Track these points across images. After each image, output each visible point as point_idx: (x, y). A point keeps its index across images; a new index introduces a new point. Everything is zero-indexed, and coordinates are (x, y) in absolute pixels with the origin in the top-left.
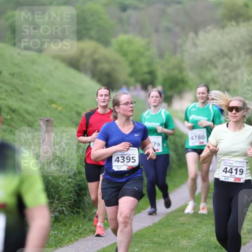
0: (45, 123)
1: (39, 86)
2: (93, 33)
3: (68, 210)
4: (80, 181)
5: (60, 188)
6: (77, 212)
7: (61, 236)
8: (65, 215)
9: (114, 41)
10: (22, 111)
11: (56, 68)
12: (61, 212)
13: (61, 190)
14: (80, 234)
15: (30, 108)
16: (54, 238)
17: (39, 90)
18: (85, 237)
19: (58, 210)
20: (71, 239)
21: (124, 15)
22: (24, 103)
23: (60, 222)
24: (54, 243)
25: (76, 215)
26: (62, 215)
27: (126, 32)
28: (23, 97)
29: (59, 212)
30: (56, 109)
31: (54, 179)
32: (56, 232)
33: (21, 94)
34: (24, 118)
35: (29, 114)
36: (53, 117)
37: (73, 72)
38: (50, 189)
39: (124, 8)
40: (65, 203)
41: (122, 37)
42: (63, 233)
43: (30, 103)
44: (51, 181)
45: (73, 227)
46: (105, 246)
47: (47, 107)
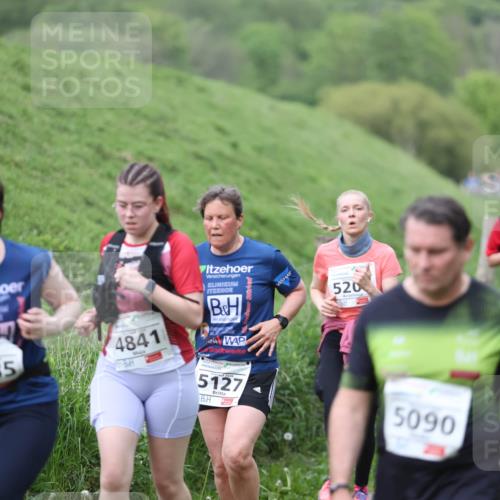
1: (312, 172)
2: (417, 67)
9: (459, 83)
10: (280, 223)
11: (346, 136)
17: (313, 180)
21: (478, 33)
27: (482, 66)
28: (281, 194)
33: (278, 187)
34: (284, 235)
37: (379, 145)
39: (477, 19)
41: (476, 76)
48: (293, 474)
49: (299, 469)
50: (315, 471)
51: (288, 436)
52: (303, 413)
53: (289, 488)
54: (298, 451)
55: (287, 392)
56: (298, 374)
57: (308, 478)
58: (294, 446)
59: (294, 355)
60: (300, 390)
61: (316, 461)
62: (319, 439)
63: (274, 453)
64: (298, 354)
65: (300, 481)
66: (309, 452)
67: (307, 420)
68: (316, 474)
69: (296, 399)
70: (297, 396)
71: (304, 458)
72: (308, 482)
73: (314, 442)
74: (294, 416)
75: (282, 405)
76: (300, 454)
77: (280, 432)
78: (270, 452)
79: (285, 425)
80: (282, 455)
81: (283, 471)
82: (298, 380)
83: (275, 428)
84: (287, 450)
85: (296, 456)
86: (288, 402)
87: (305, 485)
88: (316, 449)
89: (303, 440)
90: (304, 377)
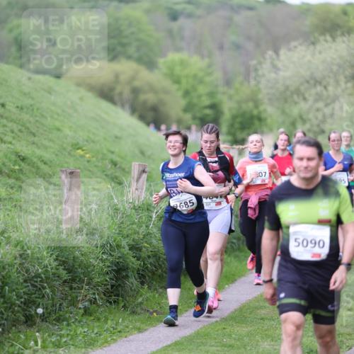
0: (69, 176)
1: (57, 124)
2: (132, 50)
3: (102, 299)
4: (119, 258)
5: (92, 268)
6: (115, 302)
7: (93, 335)
8: (98, 306)
9: (161, 61)
10: (35, 160)
11: (81, 99)
12: (94, 302)
13: (93, 271)
14: (120, 332)
15: (47, 156)
16: (83, 337)
17: (58, 130)
18: (126, 337)
19: (88, 298)
20: (107, 339)
21: (175, 26)
22: (39, 148)
23: (91, 315)
24: (83, 345)
25: (113, 306)
26: (94, 306)
27: (178, 50)
28: (36, 139)
29: (90, 301)
30: (82, 156)
31: (82, 255)
32: (86, 330)
33: (34, 135)
34: (38, 168)
35: (45, 163)
36: (79, 168)
37: (105, 104)
38: (76, 269)
39: (174, 16)
40: (98, 289)
41: (173, 57)
42: (95, 331)
43: (46, 148)
44: (78, 258)
45: (109, 322)
46: (154, 350)
47: (69, 154)
48: (42, 338)
49: (47, 334)
50: (58, 335)
51: (40, 311)
52: (50, 294)
53: (39, 346)
54: (47, 321)
55: (39, 279)
56: (47, 267)
57: (53, 340)
58: (44, 318)
59: (45, 253)
60: (47, 278)
61: (58, 328)
62: (61, 313)
63: (29, 323)
64: (48, 253)
65: (47, 342)
66: (54, 322)
67: (53, 299)
68: (59, 338)
69: (46, 285)
70: (46, 283)
71: (50, 326)
72: (53, 343)
73: (57, 315)
74: (44, 296)
75: (35, 289)
76: (47, 324)
77: (34, 308)
78: (27, 322)
79: (37, 303)
80: (35, 324)
81: (35, 335)
82: (47, 271)
83: (30, 305)
84: (38, 320)
85: (45, 325)
86: (39, 286)
87: (51, 345)
88: (58, 320)
89: (50, 313)
90: (52, 269)
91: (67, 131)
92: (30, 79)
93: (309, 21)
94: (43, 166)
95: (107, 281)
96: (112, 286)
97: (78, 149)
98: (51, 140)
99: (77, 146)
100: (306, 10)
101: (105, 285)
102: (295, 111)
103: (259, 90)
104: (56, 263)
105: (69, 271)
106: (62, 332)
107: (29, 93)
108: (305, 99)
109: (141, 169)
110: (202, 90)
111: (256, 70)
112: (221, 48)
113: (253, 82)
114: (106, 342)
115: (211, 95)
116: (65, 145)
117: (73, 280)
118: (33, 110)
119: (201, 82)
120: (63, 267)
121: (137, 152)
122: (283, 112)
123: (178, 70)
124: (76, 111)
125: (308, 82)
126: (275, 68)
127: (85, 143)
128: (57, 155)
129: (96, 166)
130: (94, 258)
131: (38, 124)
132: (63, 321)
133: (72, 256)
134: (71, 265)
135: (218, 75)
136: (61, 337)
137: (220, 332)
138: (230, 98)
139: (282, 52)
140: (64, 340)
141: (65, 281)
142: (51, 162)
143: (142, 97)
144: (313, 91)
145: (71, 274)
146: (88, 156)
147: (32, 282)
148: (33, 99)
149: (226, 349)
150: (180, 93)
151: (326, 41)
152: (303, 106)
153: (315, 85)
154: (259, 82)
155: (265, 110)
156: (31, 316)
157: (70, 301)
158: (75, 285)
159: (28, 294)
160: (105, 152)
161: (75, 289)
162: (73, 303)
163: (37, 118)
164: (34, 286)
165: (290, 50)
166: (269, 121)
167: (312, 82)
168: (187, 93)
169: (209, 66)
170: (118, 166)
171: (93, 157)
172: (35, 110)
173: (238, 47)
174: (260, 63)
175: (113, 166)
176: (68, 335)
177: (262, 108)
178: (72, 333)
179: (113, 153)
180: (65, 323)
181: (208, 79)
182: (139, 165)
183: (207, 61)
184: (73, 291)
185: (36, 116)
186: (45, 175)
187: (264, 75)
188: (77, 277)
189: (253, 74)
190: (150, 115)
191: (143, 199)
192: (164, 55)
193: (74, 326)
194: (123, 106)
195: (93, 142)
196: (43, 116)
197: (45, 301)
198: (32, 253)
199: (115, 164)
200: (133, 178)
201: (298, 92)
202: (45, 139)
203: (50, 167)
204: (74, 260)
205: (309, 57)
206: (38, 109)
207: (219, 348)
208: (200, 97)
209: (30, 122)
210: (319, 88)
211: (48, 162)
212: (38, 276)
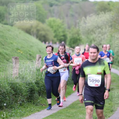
0: (15, 59)
1: (11, 42)
3: (26, 100)
4: (32, 87)
5: (22, 90)
6: (30, 101)
7: (23, 113)
8: (25, 103)
9: (47, 20)
10: (4, 54)
11: (20, 33)
12: (23, 101)
13: (23, 91)
14: (32, 111)
15: (8, 52)
16: (20, 113)
17: (12, 43)
18: (34, 113)
19: (21, 100)
20: (27, 114)
21: (52, 8)
22: (5, 49)
23: (22, 106)
24: (20, 116)
25: (30, 103)
26: (23, 103)
27: (52, 17)
28: (4, 47)
29: (22, 101)
30: (20, 52)
31: (19, 86)
32: (20, 111)
33: (4, 45)
34: (5, 56)
35: (7, 55)
36: (19, 57)
37: (28, 35)
38: (17, 90)
39: (51, 5)
40: (24, 97)
41: (51, 19)
42: (24, 112)
43: (7, 49)
44: (18, 87)
45: (28, 108)
46: (44, 118)
47: (15, 51)
48: (6, 113)
50: (11, 113)
51: (5, 104)
52: (8, 99)
53: (5, 117)
54: (7, 108)
55: (5, 94)
56: (7, 90)
57: (9, 114)
58: (6, 107)
59: (7, 85)
60: (8, 93)
61: (11, 110)
62: (12, 105)
63: (1, 108)
64: (8, 85)
65: (7, 115)
66: (10, 108)
67: (9, 100)
68: (11, 114)
70: (7, 95)
71: (9, 110)
72: (9, 115)
73: (11, 106)
74: (6, 100)
75: (3, 97)
77: (3, 103)
81: (3, 113)
83: (2, 103)
84: (4, 108)
85: (7, 109)
86: (5, 96)
87: (9, 116)
88: (11, 107)
89: (8, 105)
90: (9, 90)
91: (15, 44)
92: (2, 26)
93: (97, 7)
94: (6, 56)
95: (27, 94)
96: (29, 96)
97: (18, 50)
98: (9, 47)
99: (18, 49)
100: (96, 3)
101: (27, 96)
102: (92, 37)
103: (80, 30)
104: (10, 88)
105: (15, 91)
106: (13, 112)
107: (2, 31)
108: (95, 33)
109: (39, 57)
110: (60, 30)
111: (79, 23)
112: (67, 16)
113: (77, 28)
114: (27, 115)
115: (63, 32)
116: (14, 49)
117: (16, 94)
118: (3, 37)
119: (60, 27)
120: (13, 90)
121: (38, 51)
122: (88, 38)
123: (52, 23)
124: (18, 37)
125: (96, 27)
126: (85, 23)
127: (21, 48)
128: (11, 52)
129: (24, 56)
130: (23, 87)
131: (5, 42)
132: (13, 108)
133: (16, 86)
134: (16, 89)
135: (66, 25)
136: (12, 113)
137: (66, 111)
138: (70, 33)
139: (88, 17)
140: (13, 114)
141: (14, 95)
142: (9, 54)
143: (40, 33)
144: (98, 31)
145: (16, 92)
146: (21, 52)
147: (3, 95)
148: (3, 33)
149: (68, 117)
150: (53, 31)
151: (102, 14)
152: (94, 36)
153: (98, 29)
154: (79, 28)
155: (81, 37)
156: (2, 106)
157: (15, 101)
158: (17, 96)
159: (1, 99)
160: (27, 51)
161: (17, 97)
162: (16, 102)
163: (5, 40)
164: (3, 96)
165: (90, 17)
166: (83, 40)
167: (97, 28)
168: (55, 31)
169: (63, 22)
170: (32, 56)
171: (23, 53)
172: (4, 37)
173: (72, 16)
174: (80, 21)
175: (30, 56)
176: (14, 112)
177: (80, 36)
178: (16, 112)
179: (30, 51)
180: (13, 109)
181: (62, 26)
182: (39, 55)
183: (62, 20)
184: (16, 98)
185: (4, 39)
186: (7, 59)
187: (81, 25)
188: (17, 93)
189: (77, 25)
190: (43, 39)
191: (40, 67)
192: (48, 18)
193: (16, 110)
194: (34, 35)
195: (23, 47)
196: (6, 39)
197: (7, 101)
198: (2, 85)
199: (30, 55)
200: (37, 60)
201: (92, 31)
202: (7, 47)
203: (9, 56)
204: (16, 87)
205: (96, 19)
206: (5, 37)
207: (65, 117)
208: (59, 32)
209: (2, 41)
210: (100, 30)
211: (8, 55)
212: (4, 93)
